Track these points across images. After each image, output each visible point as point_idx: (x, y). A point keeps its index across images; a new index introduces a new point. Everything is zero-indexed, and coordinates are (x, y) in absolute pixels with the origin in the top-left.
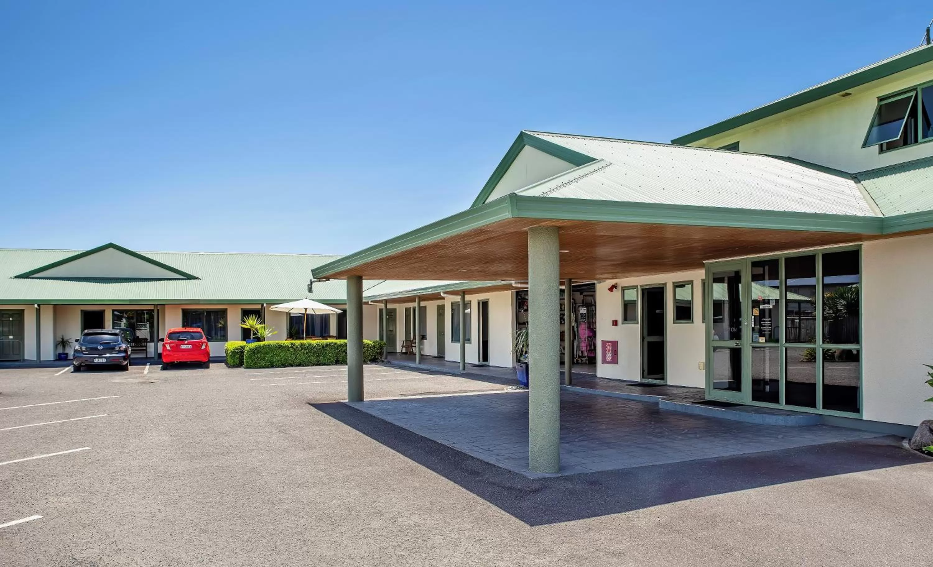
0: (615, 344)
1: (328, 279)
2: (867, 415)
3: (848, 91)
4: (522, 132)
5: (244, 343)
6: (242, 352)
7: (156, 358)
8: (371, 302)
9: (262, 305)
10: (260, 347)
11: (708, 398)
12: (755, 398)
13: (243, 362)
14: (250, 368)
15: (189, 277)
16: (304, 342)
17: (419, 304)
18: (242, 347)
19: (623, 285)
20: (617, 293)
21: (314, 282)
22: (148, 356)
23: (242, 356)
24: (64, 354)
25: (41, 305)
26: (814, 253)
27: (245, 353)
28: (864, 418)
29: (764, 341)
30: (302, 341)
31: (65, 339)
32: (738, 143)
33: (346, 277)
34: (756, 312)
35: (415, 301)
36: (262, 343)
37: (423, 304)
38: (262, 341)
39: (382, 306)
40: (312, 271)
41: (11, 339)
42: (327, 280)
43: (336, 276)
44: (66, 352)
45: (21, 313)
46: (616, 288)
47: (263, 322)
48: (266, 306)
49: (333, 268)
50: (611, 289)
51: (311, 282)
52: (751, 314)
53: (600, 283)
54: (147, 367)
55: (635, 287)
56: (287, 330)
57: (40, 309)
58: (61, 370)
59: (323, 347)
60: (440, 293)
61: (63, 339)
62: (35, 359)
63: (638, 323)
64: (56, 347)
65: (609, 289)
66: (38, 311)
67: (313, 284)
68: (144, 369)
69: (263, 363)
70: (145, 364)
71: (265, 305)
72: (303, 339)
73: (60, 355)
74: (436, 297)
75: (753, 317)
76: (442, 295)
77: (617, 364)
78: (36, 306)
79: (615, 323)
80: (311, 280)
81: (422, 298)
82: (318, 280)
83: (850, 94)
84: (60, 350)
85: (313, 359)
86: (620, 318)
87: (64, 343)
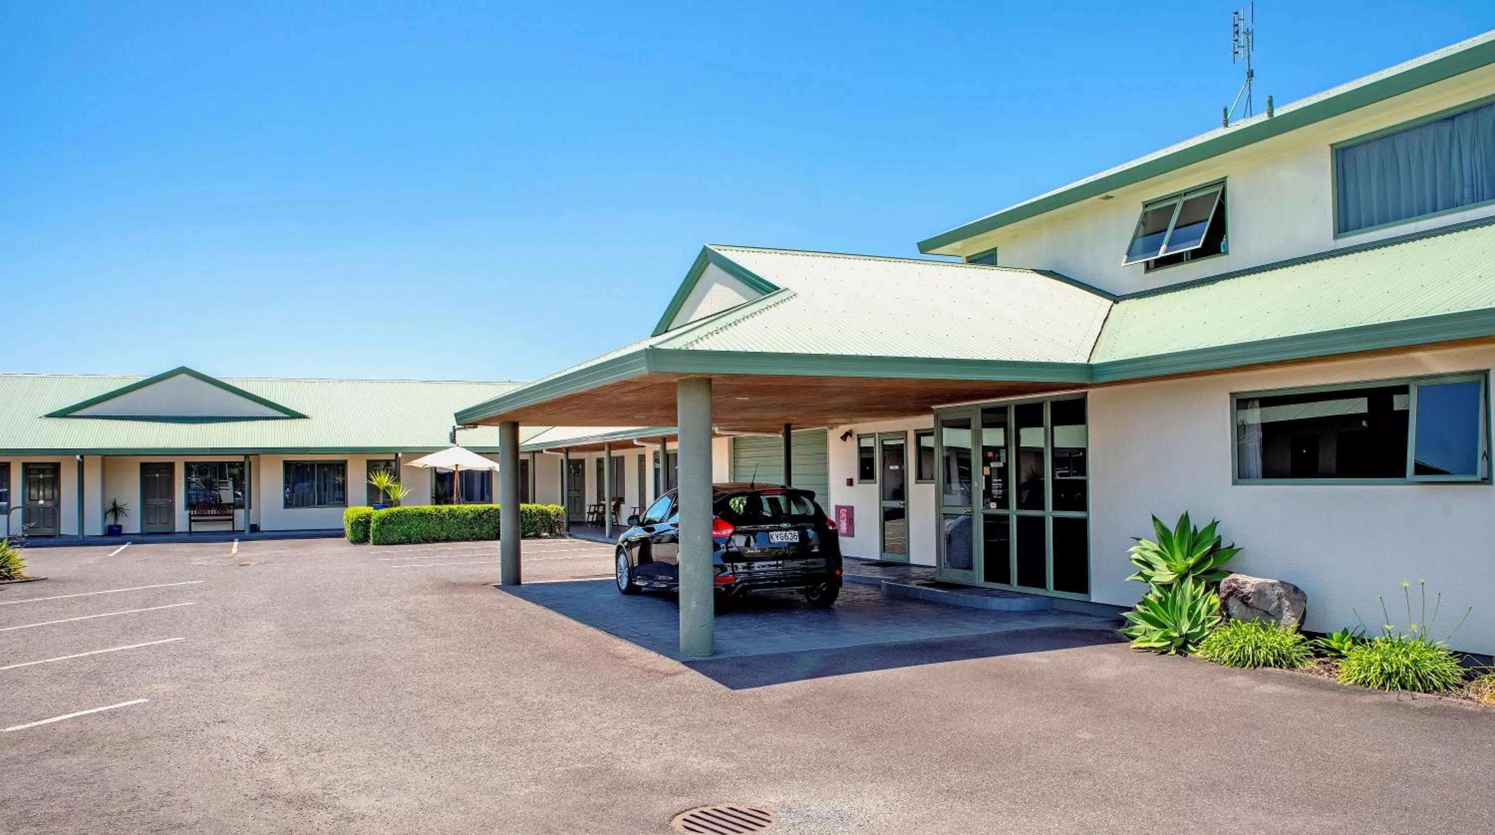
0: (850, 510)
1: (475, 425)
2: (1095, 597)
3: (1109, 194)
4: (705, 248)
5: (370, 510)
6: (369, 522)
7: (247, 532)
8: (548, 450)
9: (397, 455)
10: (392, 515)
11: (939, 578)
12: (987, 579)
13: (369, 537)
14: (378, 544)
15: (294, 415)
16: (455, 507)
17: (610, 453)
18: (368, 515)
19: (860, 433)
20: (852, 443)
21: (459, 429)
22: (235, 529)
23: (368, 528)
24: (116, 526)
25: (85, 457)
26: (1041, 401)
27: (372, 524)
28: (1093, 601)
29: (995, 507)
30: (452, 506)
31: (119, 503)
32: (995, 249)
33: (498, 423)
34: (987, 471)
35: (604, 449)
36: (395, 510)
37: (615, 453)
38: (396, 506)
39: (562, 455)
40: (456, 415)
41: (42, 505)
42: (474, 427)
43: (487, 422)
44: (119, 523)
45: (56, 468)
46: (851, 436)
47: (397, 480)
48: (402, 456)
49: (482, 412)
50: (844, 438)
51: (455, 430)
52: (981, 473)
53: (832, 428)
54: (236, 544)
55: (872, 435)
56: (432, 489)
57: (83, 462)
58: (116, 549)
59: (479, 516)
60: (632, 439)
61: (114, 504)
62: (77, 534)
63: (876, 482)
64: (105, 515)
65: (841, 438)
66: (81, 465)
67: (458, 432)
68: (232, 546)
69: (396, 537)
70: (233, 541)
71: (400, 455)
72: (452, 503)
73: (110, 527)
74: (628, 445)
75: (984, 478)
76: (635, 442)
77: (853, 536)
78: (78, 457)
79: (850, 482)
80: (454, 427)
81: (612, 446)
82: (463, 427)
83: (1112, 197)
84: (111, 521)
85: (466, 532)
86: (855, 475)
87: (116, 510)
